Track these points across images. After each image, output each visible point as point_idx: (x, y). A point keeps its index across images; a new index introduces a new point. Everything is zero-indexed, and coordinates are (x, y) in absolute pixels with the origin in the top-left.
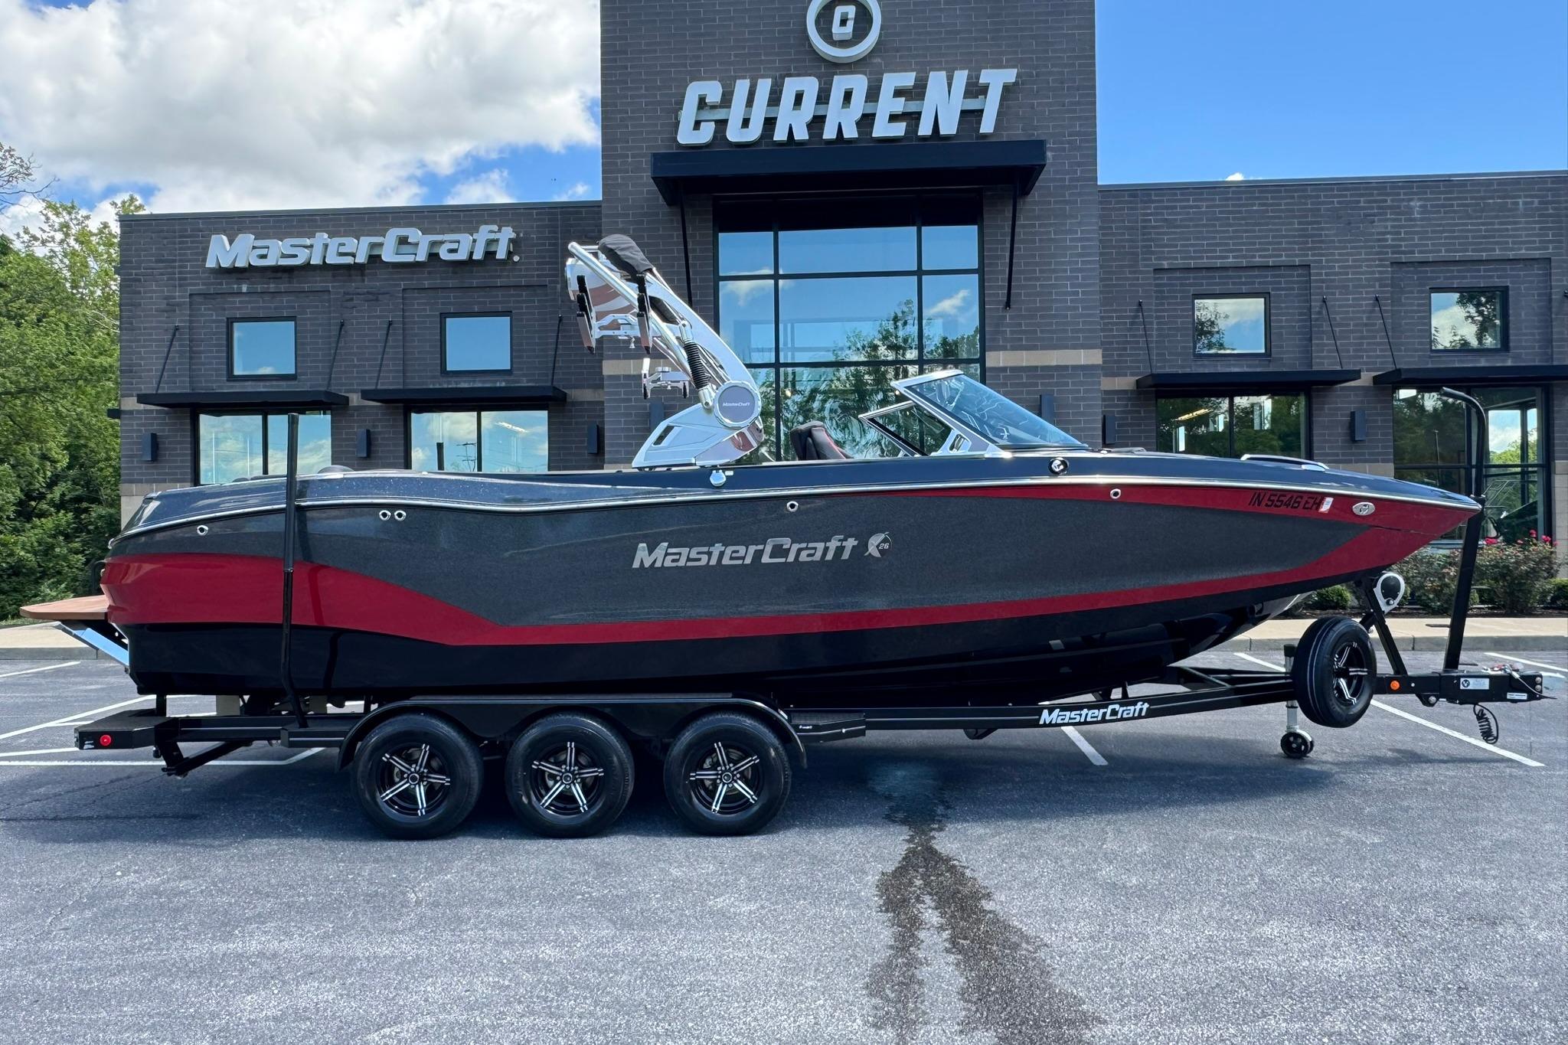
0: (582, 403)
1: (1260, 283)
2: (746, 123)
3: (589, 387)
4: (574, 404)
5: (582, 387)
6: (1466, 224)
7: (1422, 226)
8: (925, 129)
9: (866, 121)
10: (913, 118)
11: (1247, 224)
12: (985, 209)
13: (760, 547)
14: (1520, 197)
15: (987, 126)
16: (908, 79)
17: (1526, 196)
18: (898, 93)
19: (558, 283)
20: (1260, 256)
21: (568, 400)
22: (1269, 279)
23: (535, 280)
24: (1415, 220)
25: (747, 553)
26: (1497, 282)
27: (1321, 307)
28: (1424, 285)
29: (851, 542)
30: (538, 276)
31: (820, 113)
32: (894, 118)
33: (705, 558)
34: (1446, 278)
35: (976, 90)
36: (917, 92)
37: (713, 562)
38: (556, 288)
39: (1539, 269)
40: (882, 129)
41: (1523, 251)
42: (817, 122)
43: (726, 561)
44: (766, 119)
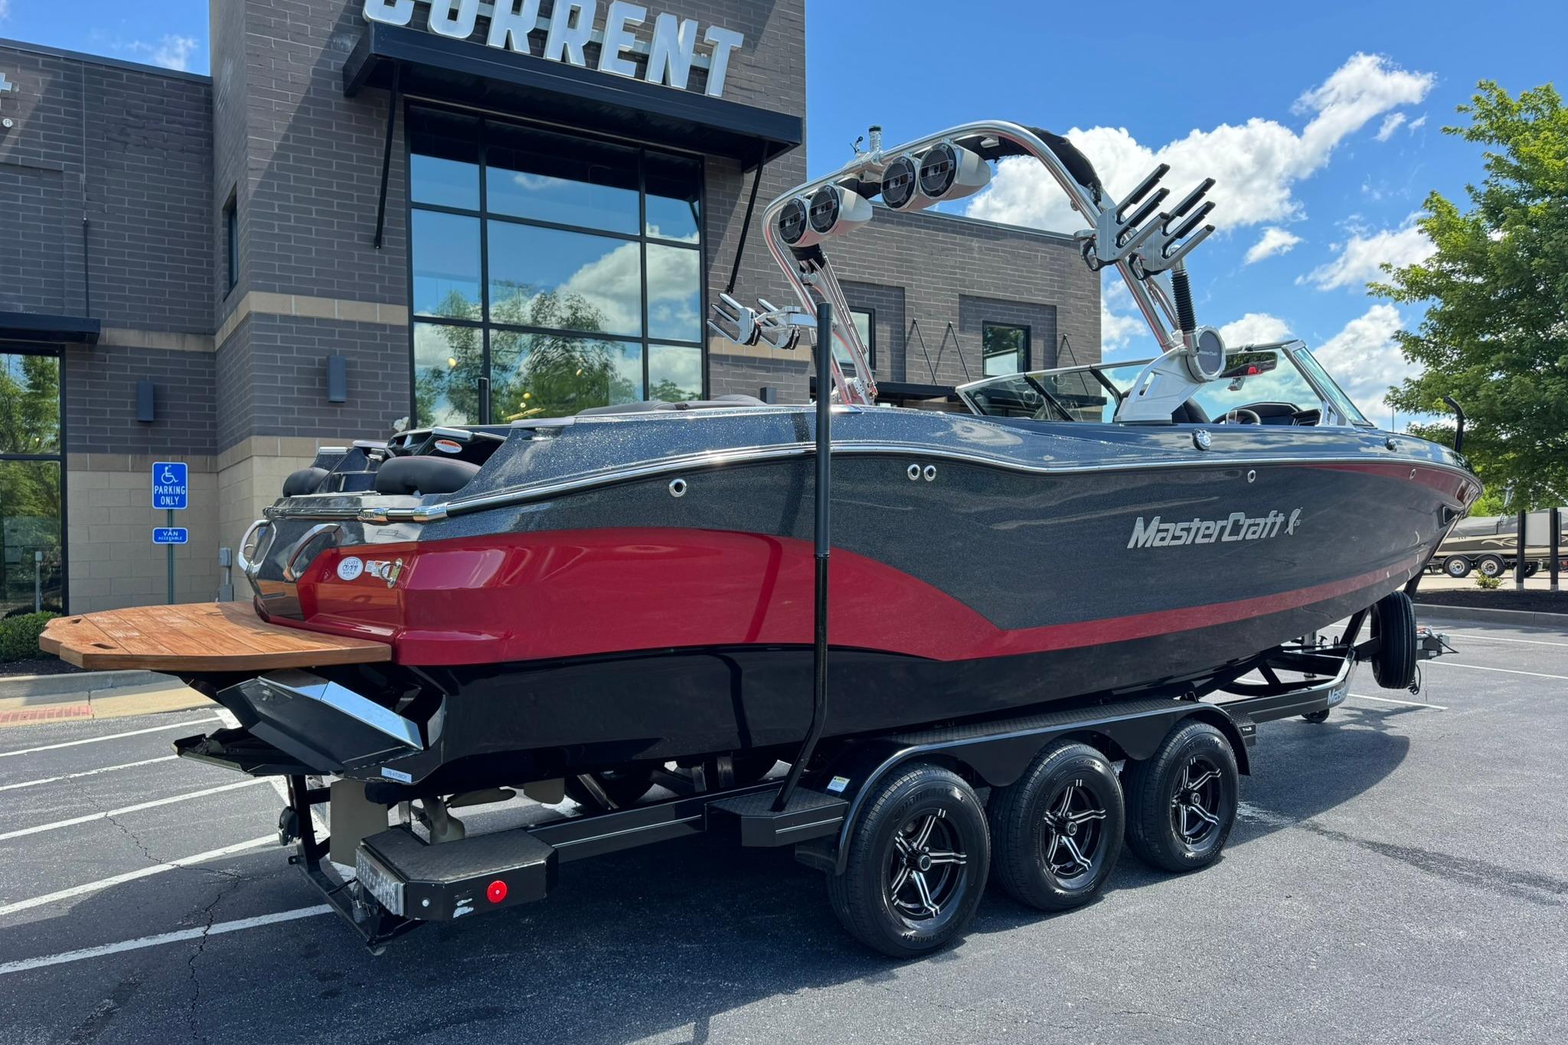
0: (124, 349)
1: (868, 299)
2: (453, 15)
3: (133, 327)
4: (108, 349)
5: (124, 326)
6: (1006, 269)
7: (979, 265)
8: (653, 77)
9: (593, 50)
10: (642, 60)
11: (859, 241)
12: (708, 180)
13: (1223, 523)
14: (1038, 251)
15: (714, 89)
16: (638, 16)
17: (1043, 252)
18: (628, 28)
19: (82, 172)
20: (869, 274)
21: (99, 343)
22: (874, 296)
23: (41, 161)
24: (974, 258)
25: (1214, 527)
26: (1025, 321)
27: (912, 328)
28: (980, 317)
29: (1281, 518)
30: (46, 155)
31: (541, 27)
32: (622, 55)
33: (1184, 534)
34: (993, 313)
35: (703, 48)
36: (645, 32)
37: (1189, 542)
38: (77, 177)
39: (1049, 314)
40: (608, 64)
41: (1040, 298)
42: (538, 37)
43: (1199, 540)
44: (479, 17)
